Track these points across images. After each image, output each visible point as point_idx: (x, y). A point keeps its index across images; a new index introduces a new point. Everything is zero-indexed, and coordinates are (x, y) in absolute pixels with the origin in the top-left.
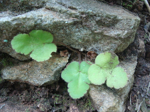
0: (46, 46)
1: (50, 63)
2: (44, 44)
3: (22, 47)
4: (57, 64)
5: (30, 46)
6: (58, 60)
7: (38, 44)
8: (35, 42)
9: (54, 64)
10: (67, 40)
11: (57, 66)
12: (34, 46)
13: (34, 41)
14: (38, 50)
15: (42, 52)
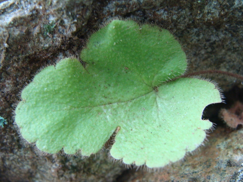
0: (166, 96)
1: (199, 169)
2: (155, 89)
3: (67, 125)
4: (230, 164)
5: (99, 112)
6: (229, 147)
7: (128, 96)
8: (115, 92)
9: (215, 166)
10: (234, 55)
11: (233, 170)
12: (115, 110)
13: (111, 90)
14: (136, 121)
15: (157, 124)
